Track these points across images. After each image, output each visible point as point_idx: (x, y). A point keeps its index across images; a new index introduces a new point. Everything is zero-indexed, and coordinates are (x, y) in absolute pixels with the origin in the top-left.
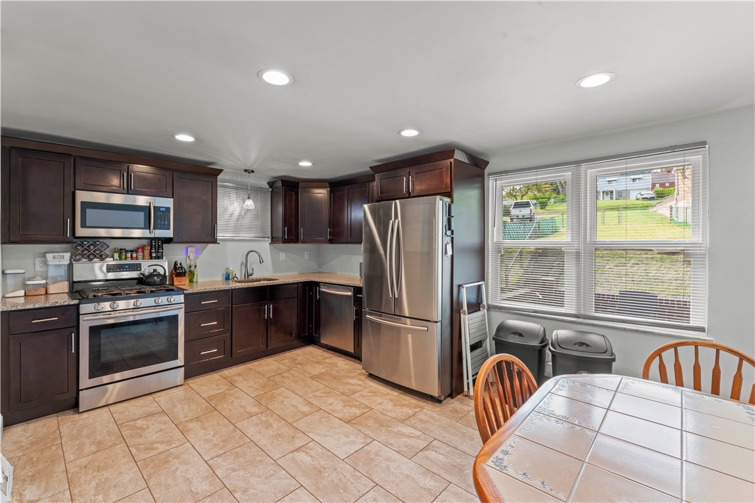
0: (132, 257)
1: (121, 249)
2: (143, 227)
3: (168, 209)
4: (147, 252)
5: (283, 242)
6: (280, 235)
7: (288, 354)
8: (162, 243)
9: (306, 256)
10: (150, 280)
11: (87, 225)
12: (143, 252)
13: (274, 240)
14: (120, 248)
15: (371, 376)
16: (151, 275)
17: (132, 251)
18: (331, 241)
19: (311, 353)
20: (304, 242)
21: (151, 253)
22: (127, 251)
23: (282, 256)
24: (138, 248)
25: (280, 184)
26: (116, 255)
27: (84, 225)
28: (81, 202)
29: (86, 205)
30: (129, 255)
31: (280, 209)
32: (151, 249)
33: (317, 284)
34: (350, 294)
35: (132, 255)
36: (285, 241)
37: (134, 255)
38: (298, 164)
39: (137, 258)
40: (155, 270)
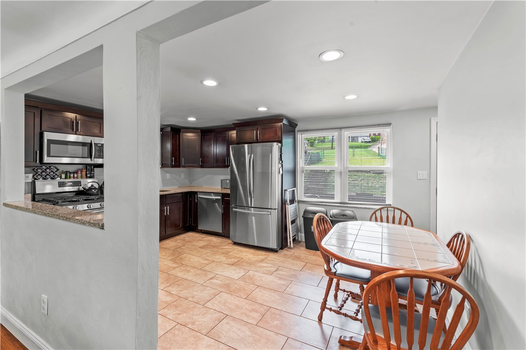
0: (74, 177)
1: (66, 172)
2: (86, 156)
3: (102, 145)
4: (84, 173)
5: (172, 167)
6: (169, 162)
7: (178, 237)
8: (94, 167)
9: (183, 176)
10: (89, 192)
11: (51, 155)
12: (81, 173)
13: (163, 165)
14: (65, 171)
15: (235, 243)
16: (90, 189)
17: (73, 173)
18: (202, 167)
19: (192, 236)
20: (184, 167)
21: (86, 174)
22: (71, 173)
23: (168, 176)
24: (77, 171)
25: (169, 129)
26: (63, 176)
27: (49, 155)
28: (48, 140)
29: (50, 142)
30: (72, 175)
31: (169, 146)
32: (87, 172)
33: (196, 193)
34: (219, 198)
35: (74, 175)
36: (173, 166)
37: (76, 176)
38: (187, 119)
39: (77, 178)
40: (92, 186)
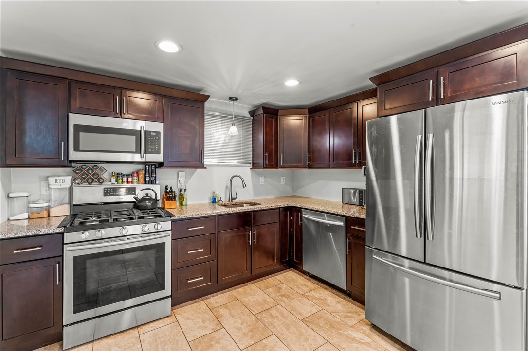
0: (128, 181)
1: (118, 174)
2: (135, 151)
3: (158, 133)
4: (141, 176)
5: (265, 168)
6: (261, 161)
8: (156, 168)
9: (283, 181)
10: (142, 204)
11: (81, 149)
12: (138, 176)
13: (255, 166)
14: (117, 172)
16: (143, 199)
17: (128, 175)
18: (310, 167)
20: (283, 167)
21: (145, 177)
22: (124, 175)
23: (262, 180)
24: (133, 173)
25: (261, 111)
26: (114, 180)
27: (77, 149)
29: (78, 128)
30: (125, 179)
31: (261, 137)
32: (145, 174)
34: (341, 224)
35: (127, 179)
36: (265, 167)
37: (130, 179)
39: (132, 182)
40: (147, 195)
